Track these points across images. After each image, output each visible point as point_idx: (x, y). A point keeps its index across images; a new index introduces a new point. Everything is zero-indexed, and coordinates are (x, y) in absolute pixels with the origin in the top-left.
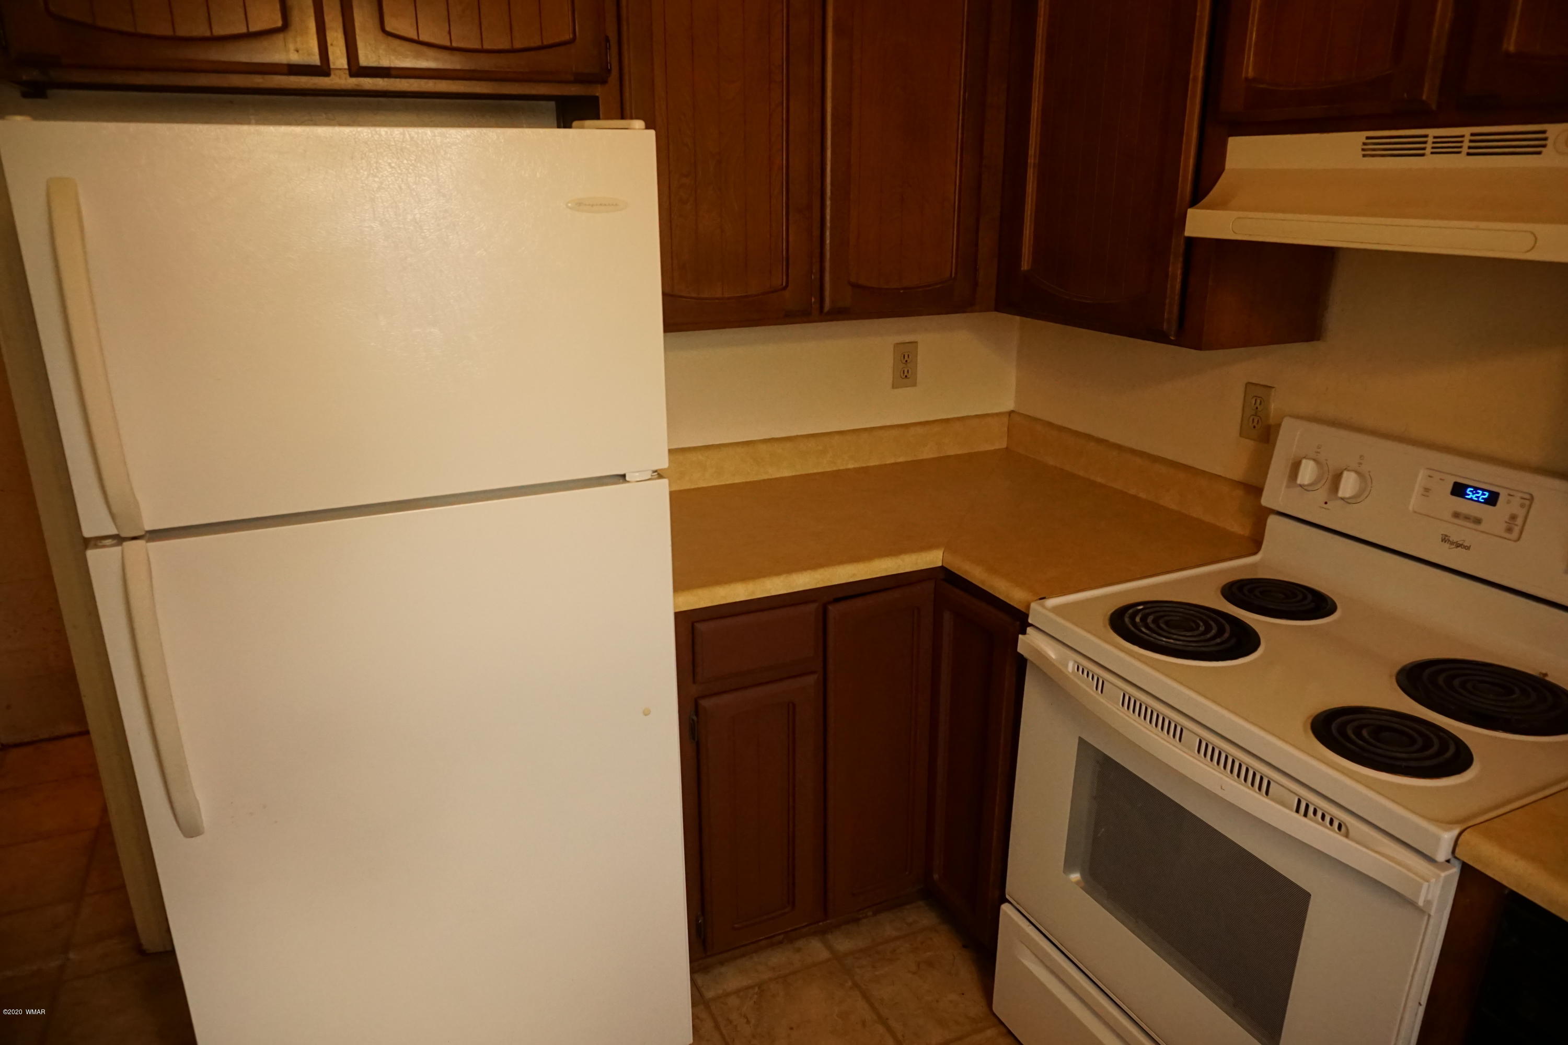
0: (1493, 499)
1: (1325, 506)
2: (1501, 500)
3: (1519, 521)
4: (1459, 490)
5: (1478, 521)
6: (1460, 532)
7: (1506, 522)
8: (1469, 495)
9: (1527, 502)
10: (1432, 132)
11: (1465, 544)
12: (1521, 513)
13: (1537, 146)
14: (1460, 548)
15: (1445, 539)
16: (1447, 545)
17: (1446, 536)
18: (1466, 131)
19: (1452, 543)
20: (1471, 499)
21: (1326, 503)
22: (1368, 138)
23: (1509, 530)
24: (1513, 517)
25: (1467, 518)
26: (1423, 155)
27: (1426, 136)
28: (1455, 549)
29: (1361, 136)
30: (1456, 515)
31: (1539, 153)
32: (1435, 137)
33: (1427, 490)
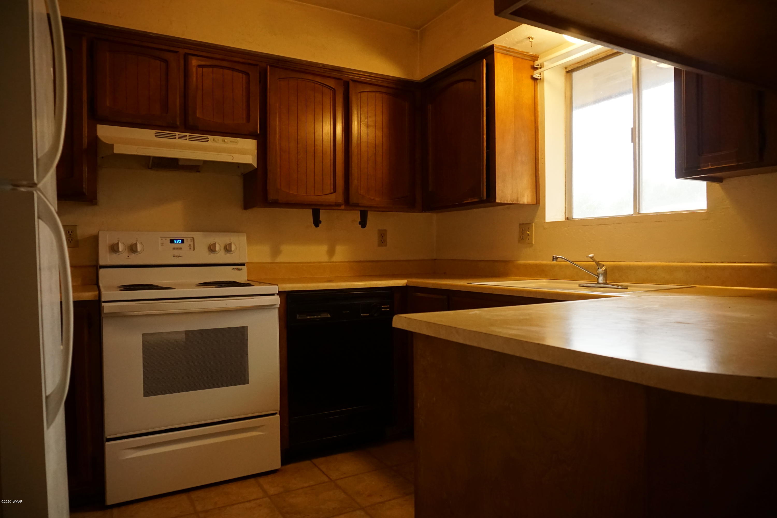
0: (183, 242)
1: (128, 258)
2: (185, 241)
3: (192, 246)
4: (172, 241)
5: (181, 249)
6: (177, 253)
7: (188, 247)
8: (175, 242)
9: (192, 240)
10: (177, 133)
11: (181, 255)
12: (192, 243)
13: (207, 140)
14: (179, 257)
15: (174, 256)
16: (175, 258)
17: (174, 255)
18: (188, 134)
19: (177, 256)
20: (176, 243)
21: (128, 256)
22: (156, 132)
23: (190, 248)
24: (190, 245)
25: (177, 249)
26: (176, 139)
27: (176, 134)
28: (178, 258)
29: (154, 131)
30: (174, 249)
31: (208, 142)
32: (178, 135)
33: (162, 244)
